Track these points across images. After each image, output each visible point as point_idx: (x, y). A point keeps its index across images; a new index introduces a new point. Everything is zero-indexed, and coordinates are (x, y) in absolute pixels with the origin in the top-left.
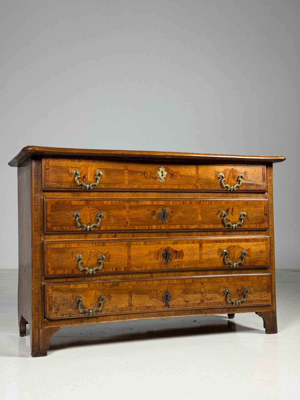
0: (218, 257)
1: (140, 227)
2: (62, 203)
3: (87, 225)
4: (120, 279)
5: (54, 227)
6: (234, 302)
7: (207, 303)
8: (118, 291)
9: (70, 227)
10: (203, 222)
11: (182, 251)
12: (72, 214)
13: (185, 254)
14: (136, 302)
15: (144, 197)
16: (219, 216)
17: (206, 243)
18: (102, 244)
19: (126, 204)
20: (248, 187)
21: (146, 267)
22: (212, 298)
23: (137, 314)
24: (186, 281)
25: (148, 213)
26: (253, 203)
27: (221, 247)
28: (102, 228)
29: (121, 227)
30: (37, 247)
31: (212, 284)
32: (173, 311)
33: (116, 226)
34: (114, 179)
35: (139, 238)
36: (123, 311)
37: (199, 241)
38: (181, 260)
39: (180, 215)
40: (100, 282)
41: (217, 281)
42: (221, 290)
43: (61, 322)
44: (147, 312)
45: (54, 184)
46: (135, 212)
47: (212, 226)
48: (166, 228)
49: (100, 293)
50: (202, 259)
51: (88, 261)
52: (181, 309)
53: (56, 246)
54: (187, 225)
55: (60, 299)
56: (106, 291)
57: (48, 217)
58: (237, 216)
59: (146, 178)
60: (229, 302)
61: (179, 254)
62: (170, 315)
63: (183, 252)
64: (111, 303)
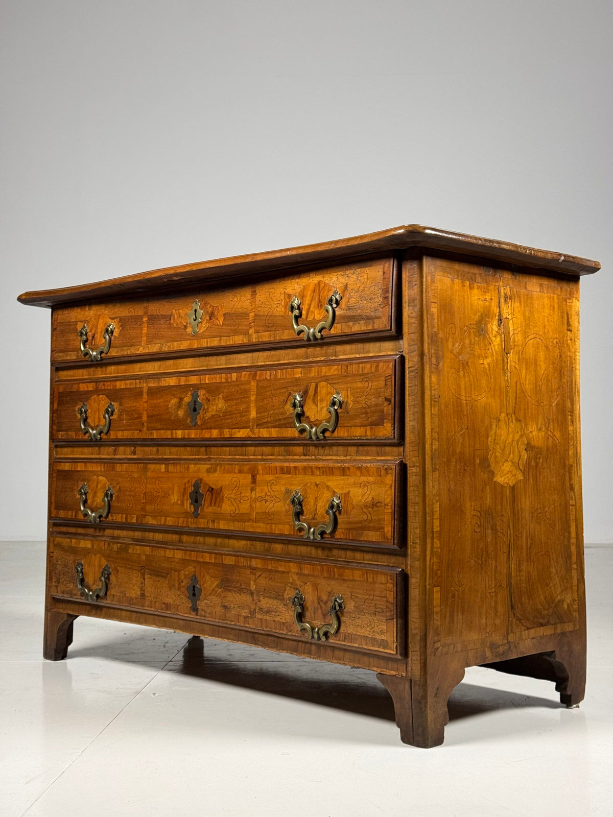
0: (284, 509)
1: (160, 434)
3: (92, 430)
5: (60, 432)
6: (310, 629)
7: (261, 619)
8: (127, 563)
9: (76, 432)
10: (261, 422)
11: (221, 489)
12: (79, 408)
13: (226, 496)
14: (150, 590)
16: (289, 406)
17: (262, 473)
18: (111, 466)
19: (144, 386)
21: (166, 520)
22: (270, 609)
24: (225, 561)
25: (172, 404)
26: (360, 368)
27: (291, 485)
28: (112, 435)
29: (135, 434)
31: (271, 576)
33: (129, 431)
34: (130, 336)
36: (133, 604)
37: (252, 467)
38: (219, 509)
39: (220, 406)
40: (105, 541)
41: (280, 570)
42: (286, 592)
44: (166, 615)
45: (60, 354)
46: (155, 403)
47: (274, 433)
48: (196, 435)
49: (106, 561)
50: (253, 512)
51: (94, 497)
52: (215, 622)
53: (62, 466)
54: (231, 430)
55: (61, 563)
56: (112, 560)
57: (54, 415)
58: (324, 404)
59: (172, 327)
60: (298, 627)
61: (216, 496)
63: (222, 492)
64: (118, 584)
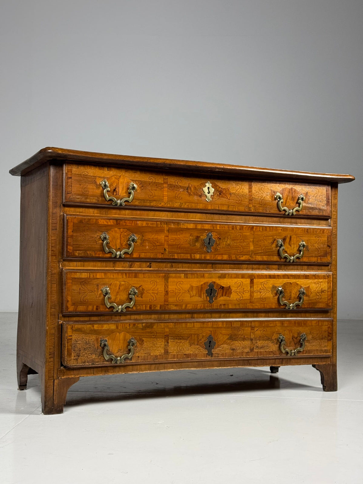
0: (272, 296)
1: (181, 256)
2: (87, 222)
3: (117, 251)
4: (155, 319)
5: (76, 251)
6: (289, 351)
7: (257, 352)
8: (151, 334)
9: (96, 252)
10: (256, 253)
11: (230, 287)
12: (98, 236)
13: (233, 290)
14: (173, 348)
15: (186, 219)
16: (274, 245)
17: (258, 278)
18: (133, 275)
19: (164, 226)
20: (310, 211)
21: (186, 306)
22: (263, 346)
23: (173, 364)
24: (233, 325)
25: (190, 239)
26: (315, 231)
27: (276, 284)
28: (135, 255)
29: (157, 255)
30: (54, 275)
31: (264, 329)
32: (216, 361)
33: (152, 253)
34: (151, 194)
35: (178, 269)
36: (157, 359)
37: (250, 275)
38: (229, 298)
39: (228, 242)
40: (130, 323)
41: (270, 326)
42: (274, 336)
43: (81, 371)
44: (186, 361)
45: (78, 197)
46: (175, 237)
47: (265, 258)
48: (211, 258)
49: (131, 336)
50: (252, 298)
51: (117, 295)
52: (226, 358)
53: (78, 275)
54: (236, 256)
55: (81, 342)
56: (137, 334)
57: (69, 239)
58: (295, 246)
59: (190, 194)
60: (284, 352)
61: (226, 291)
62: (213, 366)
63: (231, 289)
64: (143, 349)
